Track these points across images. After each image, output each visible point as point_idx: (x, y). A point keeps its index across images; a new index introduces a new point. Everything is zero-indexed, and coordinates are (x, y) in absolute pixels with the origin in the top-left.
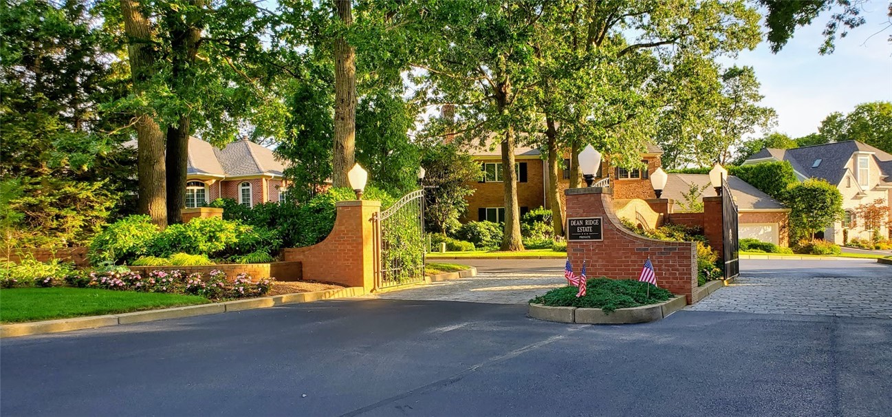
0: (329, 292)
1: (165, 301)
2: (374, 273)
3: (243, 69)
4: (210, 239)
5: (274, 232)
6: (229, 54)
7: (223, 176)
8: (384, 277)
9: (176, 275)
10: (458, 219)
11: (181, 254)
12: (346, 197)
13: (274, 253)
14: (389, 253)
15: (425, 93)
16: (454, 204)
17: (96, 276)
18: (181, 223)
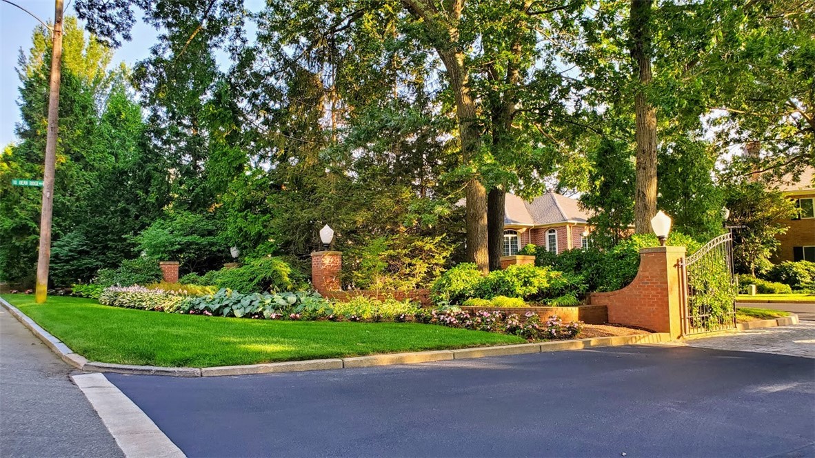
0: (635, 337)
1: (489, 340)
2: (681, 319)
3: (550, 132)
4: (525, 284)
5: (581, 277)
6: (538, 121)
7: (533, 225)
8: (692, 323)
9: (498, 316)
10: (769, 259)
11: (501, 297)
12: (650, 244)
13: (581, 297)
14: (696, 299)
15: (727, 134)
16: (763, 243)
17: (436, 314)
18: (500, 268)
